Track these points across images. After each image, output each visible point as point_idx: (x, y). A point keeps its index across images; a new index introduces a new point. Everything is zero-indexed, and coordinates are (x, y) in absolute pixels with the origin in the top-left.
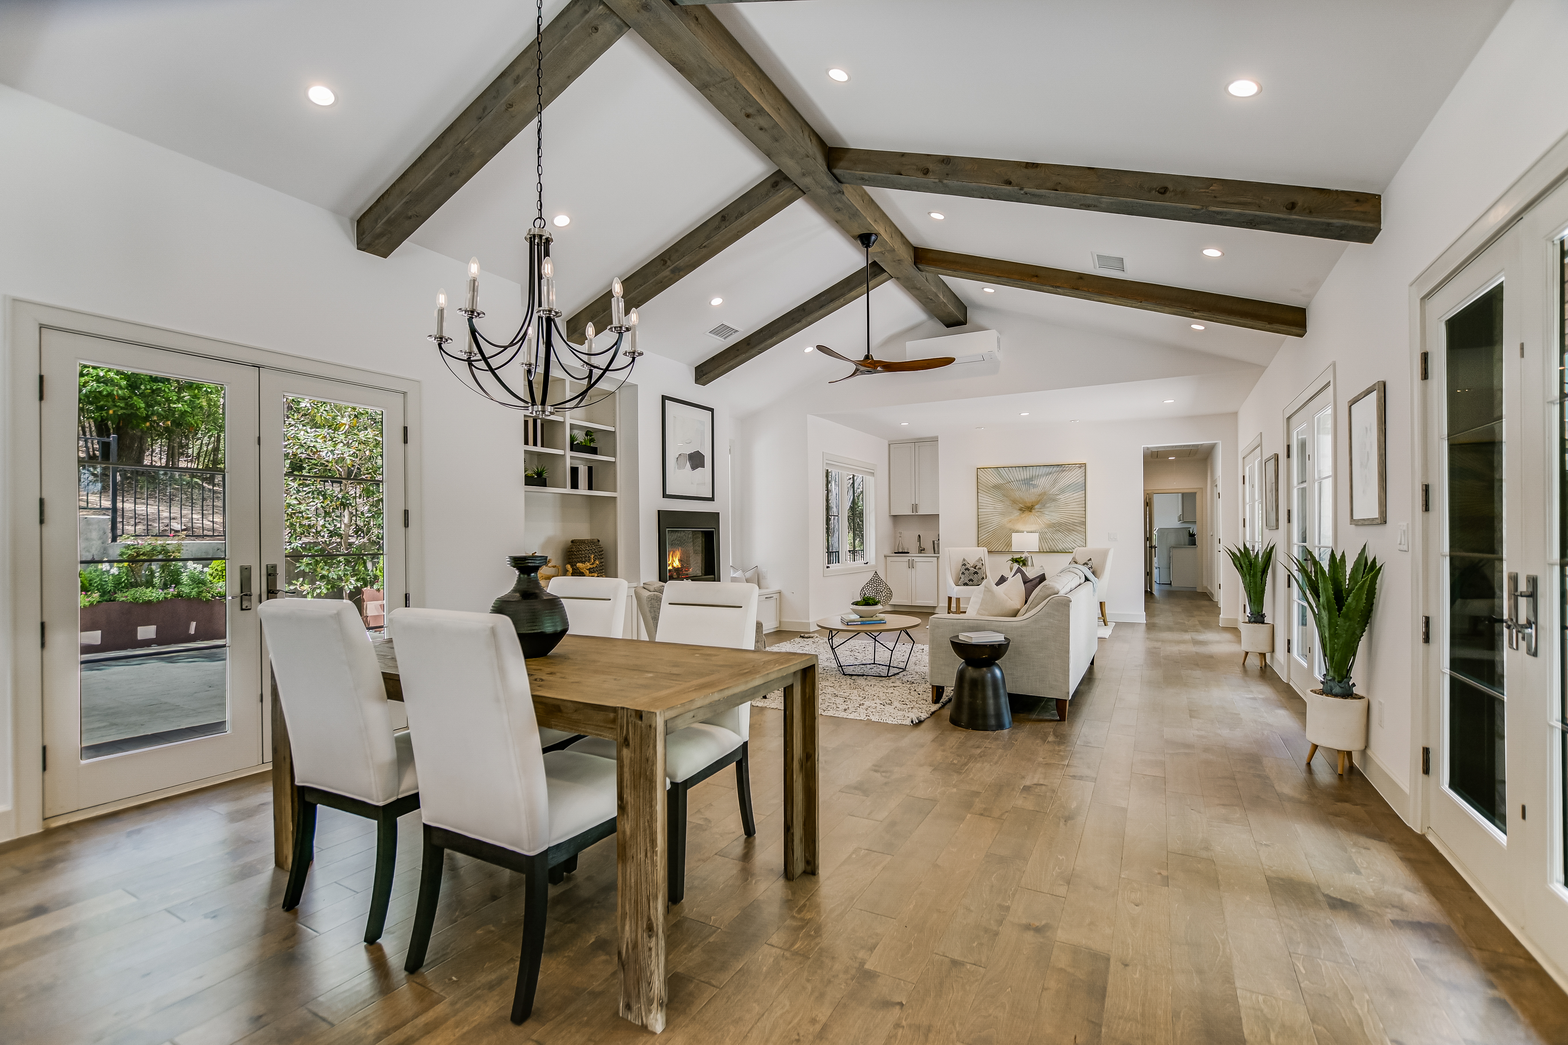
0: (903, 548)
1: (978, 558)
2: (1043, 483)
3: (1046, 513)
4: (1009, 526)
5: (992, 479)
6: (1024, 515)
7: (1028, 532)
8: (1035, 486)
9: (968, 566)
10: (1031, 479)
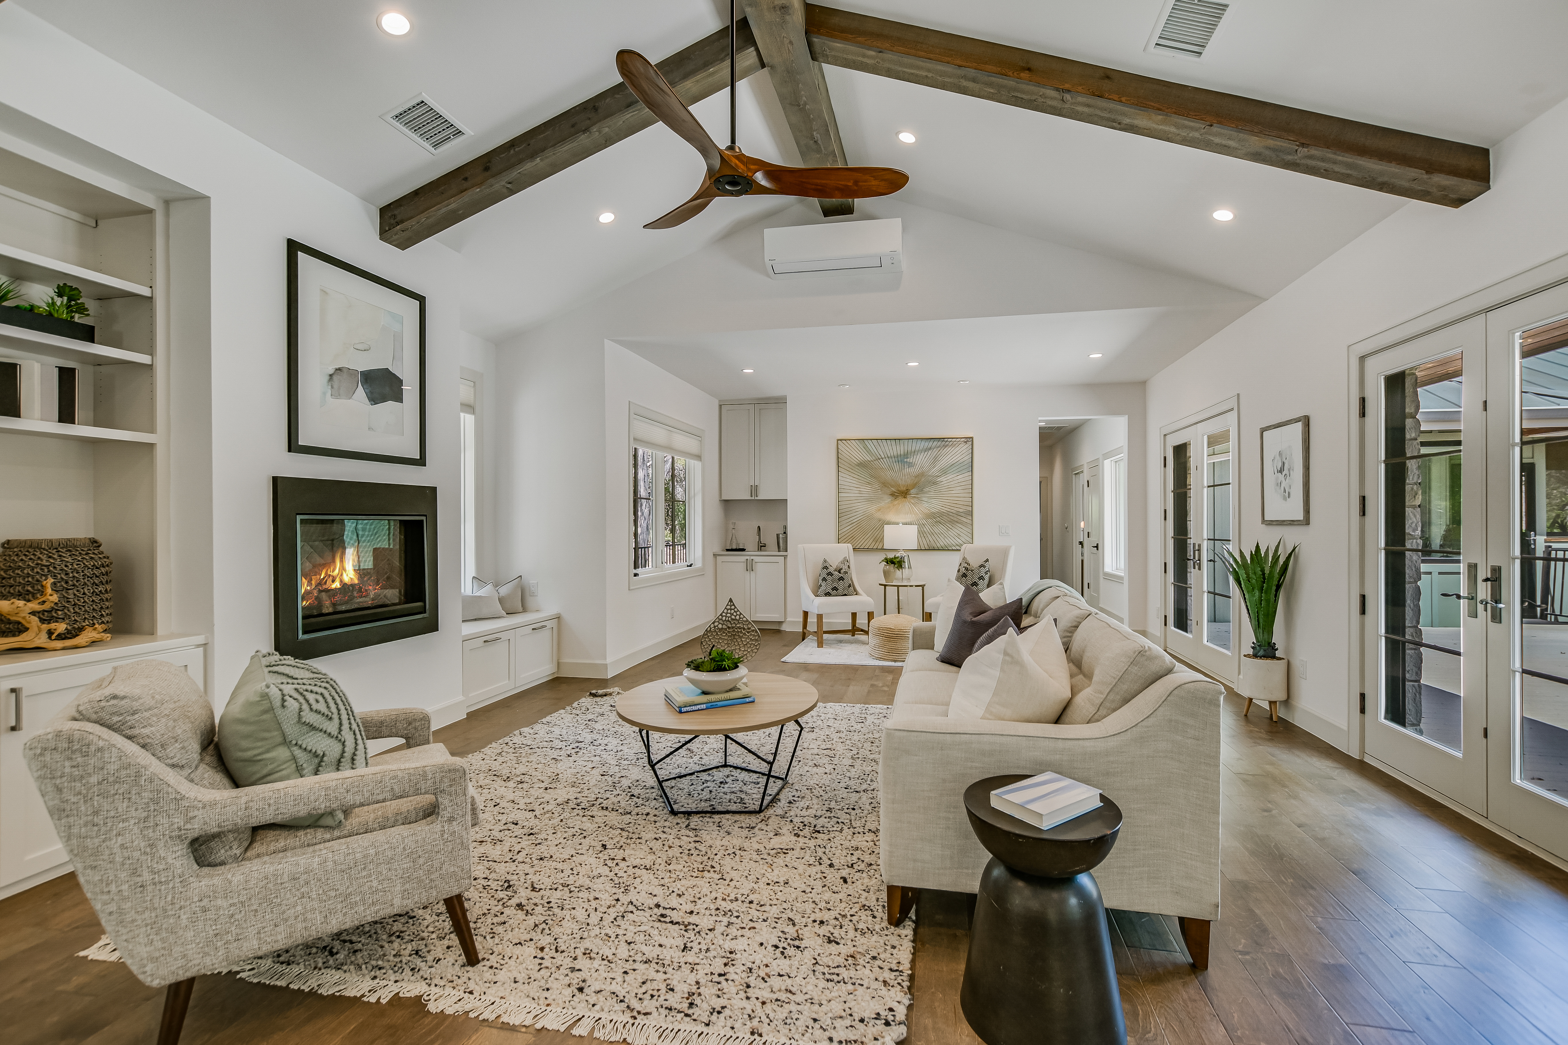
0: (738, 544)
1: (841, 559)
2: (921, 461)
3: (924, 499)
4: (879, 515)
5: (857, 454)
6: (896, 502)
7: (903, 524)
8: (910, 465)
9: (831, 570)
10: (906, 455)
